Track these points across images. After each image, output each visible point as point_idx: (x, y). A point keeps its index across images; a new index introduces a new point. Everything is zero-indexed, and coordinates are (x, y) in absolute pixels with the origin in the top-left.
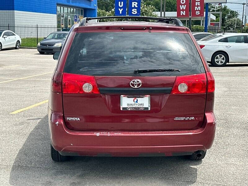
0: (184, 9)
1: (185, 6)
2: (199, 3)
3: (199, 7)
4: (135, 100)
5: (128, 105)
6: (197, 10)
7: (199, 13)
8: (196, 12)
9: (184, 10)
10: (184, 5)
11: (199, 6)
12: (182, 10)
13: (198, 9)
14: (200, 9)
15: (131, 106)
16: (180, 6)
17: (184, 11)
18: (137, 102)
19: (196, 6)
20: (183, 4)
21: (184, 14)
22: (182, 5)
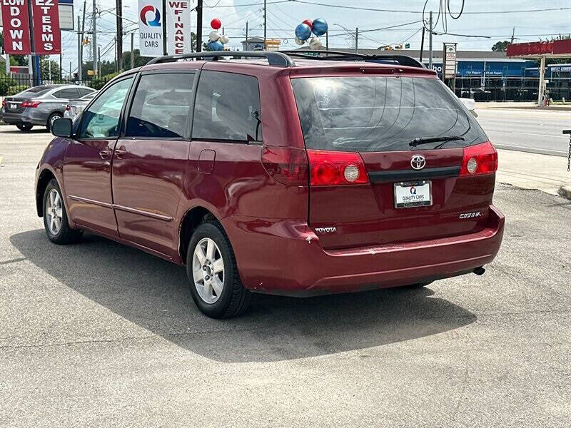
0: (20, 37)
1: (21, 31)
2: (50, 27)
3: (51, 36)
4: (413, 191)
5: (404, 198)
6: (46, 42)
7: (51, 48)
8: (46, 45)
9: (20, 40)
10: (18, 29)
11: (50, 33)
12: (14, 40)
13: (48, 40)
14: (52, 40)
15: (408, 201)
16: (11, 31)
17: (20, 43)
18: (415, 193)
19: (44, 33)
20: (16, 29)
21: (21, 48)
22: (14, 29)
